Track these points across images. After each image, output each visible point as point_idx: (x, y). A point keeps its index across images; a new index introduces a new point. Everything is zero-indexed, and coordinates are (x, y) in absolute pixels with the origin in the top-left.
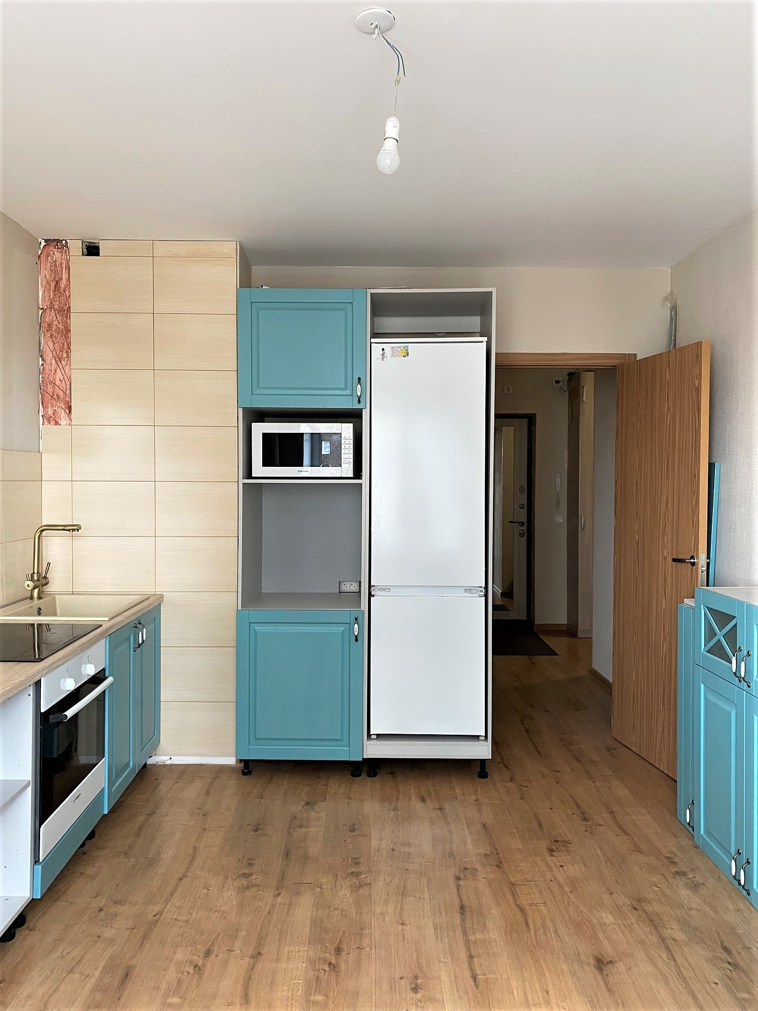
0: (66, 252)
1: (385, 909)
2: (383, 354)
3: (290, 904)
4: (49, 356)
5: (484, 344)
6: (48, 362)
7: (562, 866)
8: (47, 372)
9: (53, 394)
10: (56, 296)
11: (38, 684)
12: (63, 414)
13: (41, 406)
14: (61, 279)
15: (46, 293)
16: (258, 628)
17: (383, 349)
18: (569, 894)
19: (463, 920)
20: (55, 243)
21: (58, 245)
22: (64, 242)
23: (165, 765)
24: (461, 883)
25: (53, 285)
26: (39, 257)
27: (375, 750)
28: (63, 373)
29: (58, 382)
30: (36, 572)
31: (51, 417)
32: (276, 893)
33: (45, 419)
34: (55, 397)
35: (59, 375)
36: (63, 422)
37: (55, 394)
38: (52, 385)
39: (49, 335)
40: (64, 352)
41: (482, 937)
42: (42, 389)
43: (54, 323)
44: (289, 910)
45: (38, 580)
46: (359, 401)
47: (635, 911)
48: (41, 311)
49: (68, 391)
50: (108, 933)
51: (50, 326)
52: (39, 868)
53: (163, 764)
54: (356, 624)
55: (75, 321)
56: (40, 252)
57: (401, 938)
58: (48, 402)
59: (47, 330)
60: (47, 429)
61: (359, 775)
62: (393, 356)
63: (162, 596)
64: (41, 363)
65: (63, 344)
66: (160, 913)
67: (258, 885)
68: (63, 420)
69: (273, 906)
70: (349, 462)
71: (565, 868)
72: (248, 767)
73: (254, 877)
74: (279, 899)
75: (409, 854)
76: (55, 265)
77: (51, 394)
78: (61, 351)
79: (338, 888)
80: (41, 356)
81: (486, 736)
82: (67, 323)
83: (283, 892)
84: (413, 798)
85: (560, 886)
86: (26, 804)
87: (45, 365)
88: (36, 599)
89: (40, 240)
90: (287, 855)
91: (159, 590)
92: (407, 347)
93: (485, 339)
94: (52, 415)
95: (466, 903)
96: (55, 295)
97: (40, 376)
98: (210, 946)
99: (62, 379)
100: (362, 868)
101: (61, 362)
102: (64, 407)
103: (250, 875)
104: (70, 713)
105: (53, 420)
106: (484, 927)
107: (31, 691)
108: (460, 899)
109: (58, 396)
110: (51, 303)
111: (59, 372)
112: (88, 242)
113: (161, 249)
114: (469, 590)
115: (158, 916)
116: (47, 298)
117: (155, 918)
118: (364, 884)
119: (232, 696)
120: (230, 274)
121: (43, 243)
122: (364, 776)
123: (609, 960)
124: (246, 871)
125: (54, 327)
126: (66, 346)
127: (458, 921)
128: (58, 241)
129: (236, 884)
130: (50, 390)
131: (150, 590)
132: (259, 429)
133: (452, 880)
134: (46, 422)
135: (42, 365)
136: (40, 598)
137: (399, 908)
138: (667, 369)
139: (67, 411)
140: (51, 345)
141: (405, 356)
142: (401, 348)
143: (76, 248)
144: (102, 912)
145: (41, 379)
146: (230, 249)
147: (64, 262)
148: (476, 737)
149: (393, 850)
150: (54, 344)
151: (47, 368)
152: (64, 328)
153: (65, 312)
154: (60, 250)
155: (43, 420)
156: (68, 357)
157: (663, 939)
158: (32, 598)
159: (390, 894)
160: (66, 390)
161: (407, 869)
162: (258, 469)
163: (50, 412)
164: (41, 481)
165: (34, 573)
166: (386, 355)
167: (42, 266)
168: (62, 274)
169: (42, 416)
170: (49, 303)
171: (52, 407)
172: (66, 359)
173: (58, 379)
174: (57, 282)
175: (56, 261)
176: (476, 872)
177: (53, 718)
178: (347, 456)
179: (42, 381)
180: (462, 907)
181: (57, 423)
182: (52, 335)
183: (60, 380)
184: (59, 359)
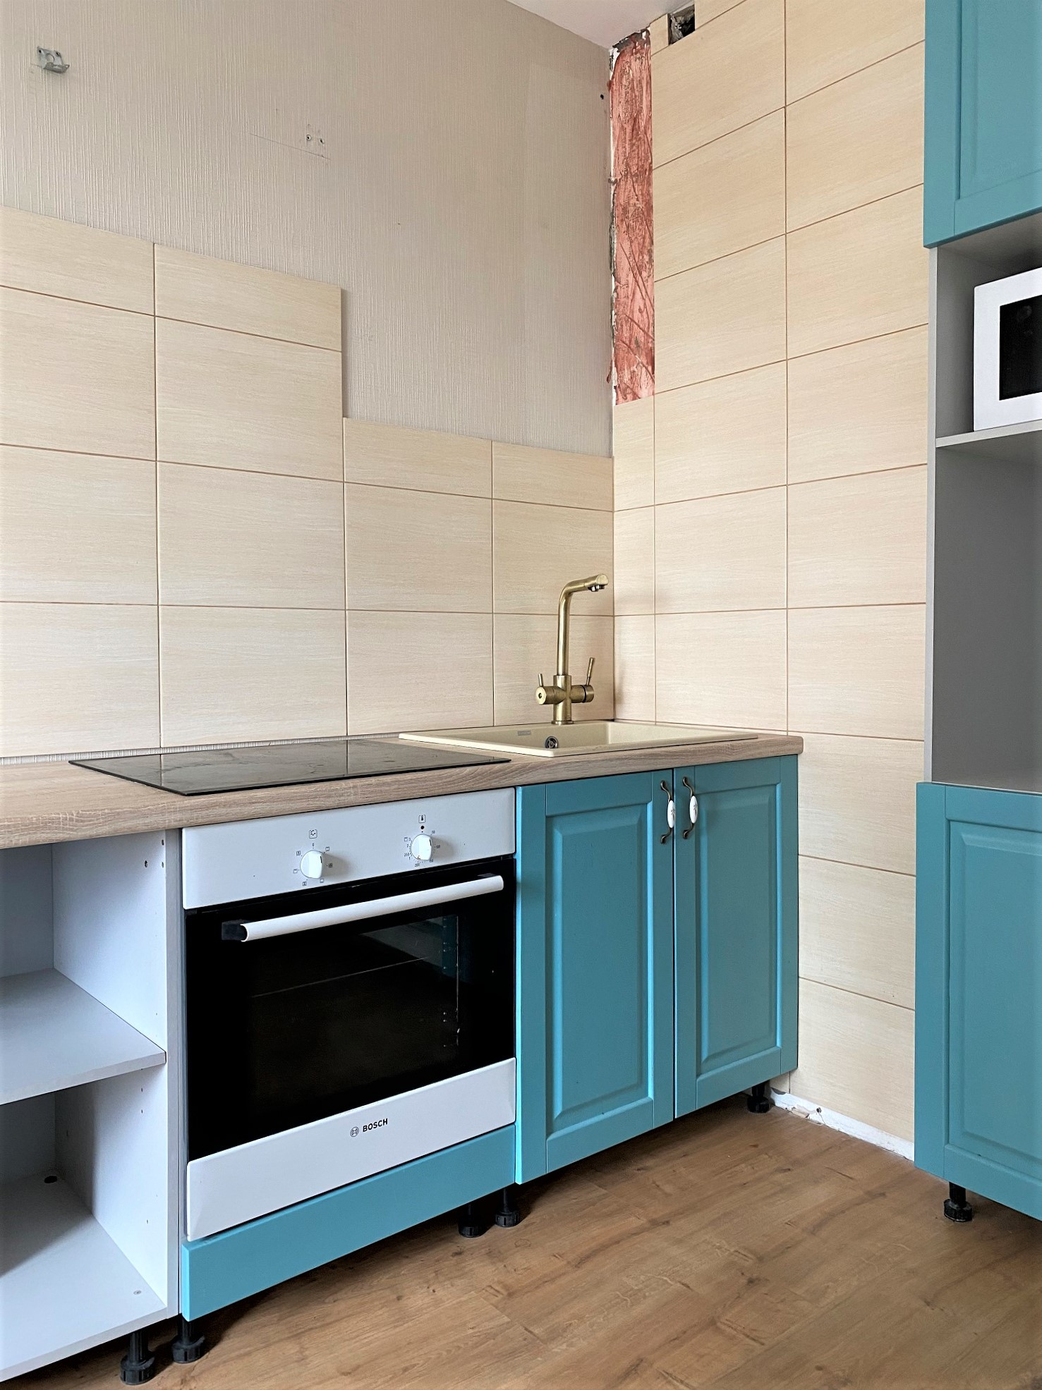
0: (646, 53)
4: (624, 266)
6: (623, 282)
8: (622, 300)
9: (630, 341)
10: (634, 148)
12: (644, 376)
13: (614, 369)
14: (640, 112)
15: (620, 148)
16: (971, 837)
20: (632, 44)
21: (635, 46)
25: (629, 129)
26: (610, 84)
28: (644, 293)
29: (637, 316)
31: (628, 387)
33: (619, 392)
34: (633, 346)
35: (639, 302)
36: (644, 392)
37: (633, 340)
38: (628, 324)
39: (624, 228)
40: (644, 255)
42: (614, 334)
43: (631, 201)
45: (564, 690)
48: (613, 188)
49: (652, 329)
51: (625, 210)
52: (186, 1254)
55: (658, 184)
56: (612, 74)
58: (623, 359)
59: (622, 221)
60: (623, 411)
63: (800, 741)
64: (614, 288)
65: (644, 238)
68: (643, 387)
76: (632, 88)
77: (628, 342)
78: (641, 253)
80: (614, 274)
82: (648, 194)
87: (618, 290)
88: (560, 723)
89: (611, 51)
91: (796, 727)
94: (629, 383)
96: (632, 145)
97: (613, 313)
99: (642, 307)
101: (641, 274)
102: (645, 362)
104: (256, 929)
105: (629, 392)
109: (637, 342)
110: (627, 164)
111: (638, 296)
112: (677, 14)
116: (621, 159)
121: (616, 55)
125: (631, 209)
126: (648, 240)
128: (636, 37)
130: (626, 334)
132: (997, 299)
134: (620, 397)
139: (650, 368)
140: (626, 245)
143: (659, 30)
145: (614, 318)
147: (645, 74)
150: (631, 242)
151: (622, 293)
152: (645, 205)
153: (642, 173)
154: (638, 55)
155: (617, 395)
156: (651, 261)
160: (649, 328)
163: (626, 378)
164: (613, 512)
165: (558, 675)
167: (614, 100)
168: (642, 100)
169: (615, 387)
170: (623, 167)
171: (629, 367)
172: (648, 266)
173: (636, 309)
174: (635, 119)
175: (633, 80)
179: (616, 321)
181: (636, 396)
182: (628, 227)
183: (640, 309)
184: (638, 269)
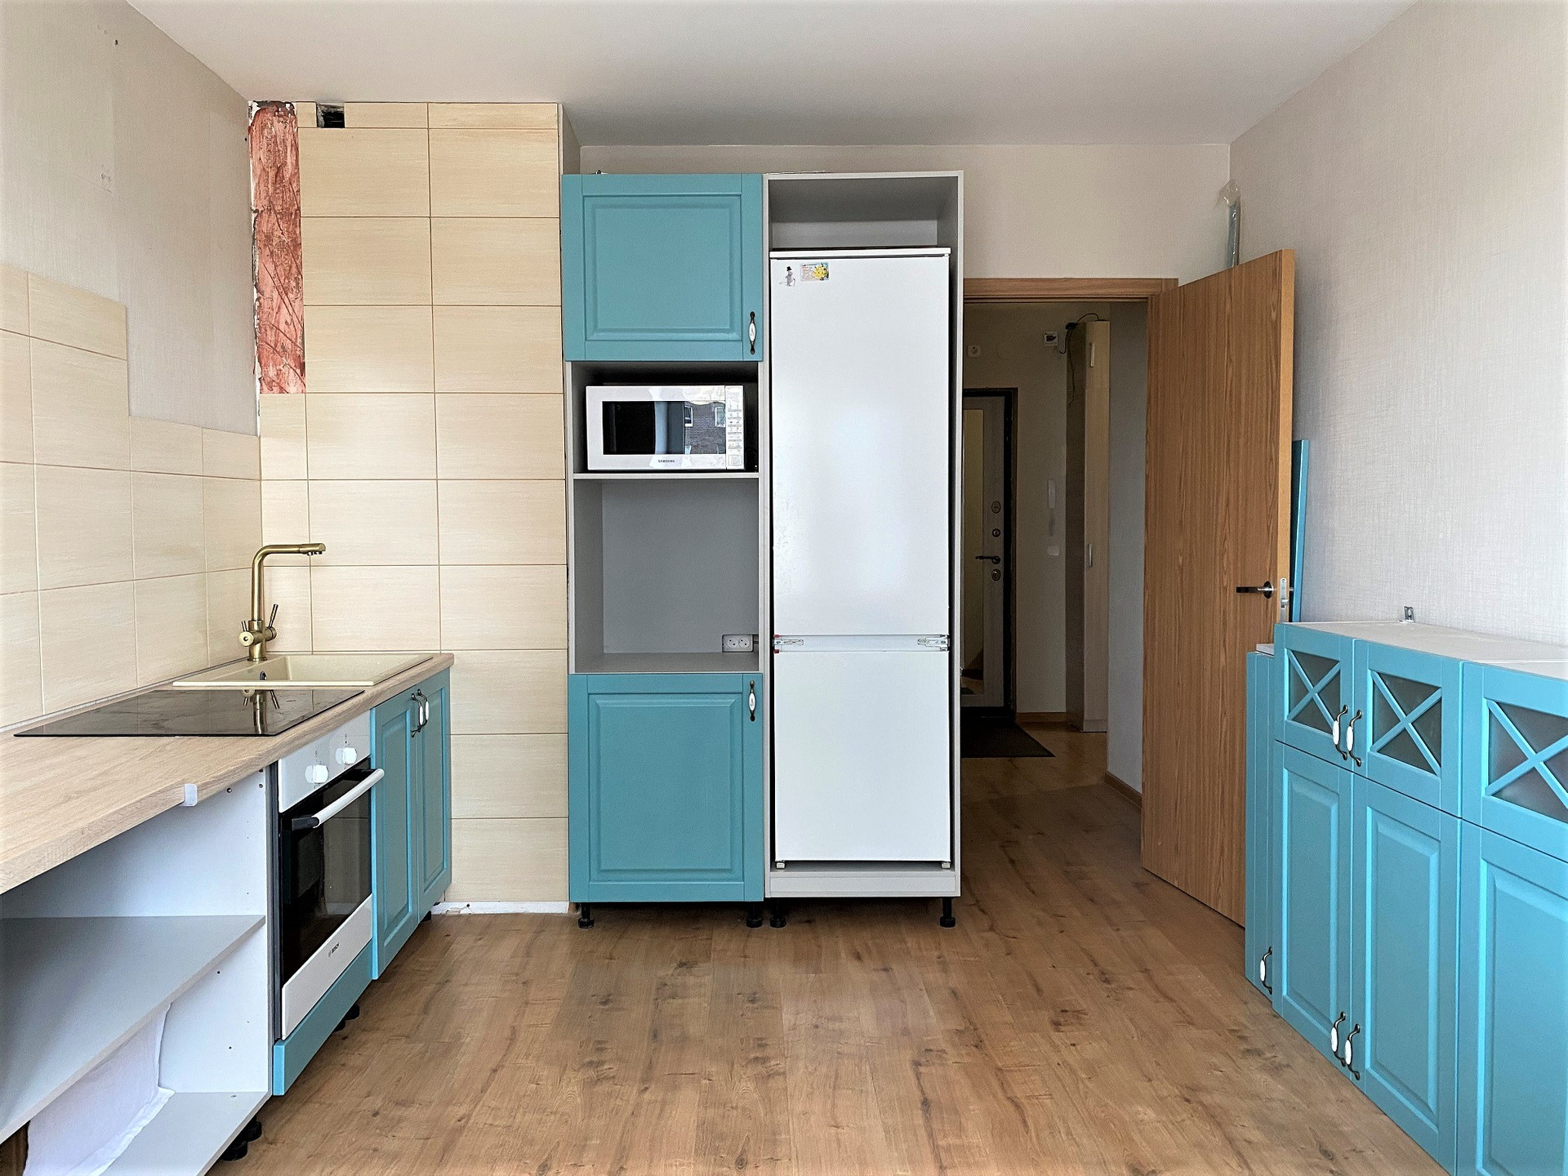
0: (291, 122)
1: (808, 1107)
2: (790, 275)
3: (664, 1103)
4: (268, 285)
5: (946, 259)
6: (267, 295)
7: (1074, 1045)
8: (265, 310)
9: (276, 345)
10: (278, 191)
11: (273, 768)
12: (291, 376)
13: (257, 363)
14: (285, 164)
15: (262, 186)
16: (601, 701)
17: (789, 269)
18: (1086, 1081)
19: (928, 1119)
20: (275, 108)
21: (278, 111)
22: (288, 105)
23: (460, 916)
24: (922, 1069)
25: (272, 174)
26: (250, 129)
27: (783, 886)
28: (291, 311)
29: (282, 327)
30: (256, 617)
31: (273, 381)
32: (643, 1088)
33: (264, 384)
34: (279, 349)
35: (284, 315)
36: (292, 389)
37: (279, 345)
38: (274, 331)
39: (267, 252)
40: (291, 280)
41: (958, 1142)
42: (258, 336)
43: (275, 233)
44: (662, 1110)
45: (260, 631)
46: (753, 350)
47: (1187, 1103)
48: (254, 216)
49: (299, 340)
50: (390, 1145)
51: (269, 238)
52: (281, 1049)
53: (457, 913)
54: (752, 694)
55: (308, 230)
56: (251, 121)
57: (834, 1145)
58: (267, 357)
59: (265, 245)
60: (268, 400)
61: (759, 924)
62: (805, 278)
63: (451, 657)
64: (255, 297)
65: (290, 267)
66: (467, 1117)
67: (613, 1077)
68: (291, 384)
69: (638, 1105)
70: (738, 447)
71: (1078, 1047)
72: (589, 914)
73: (606, 1067)
74: (647, 1096)
75: (841, 1033)
76: (275, 143)
77: (273, 345)
78: (287, 277)
79: (736, 1079)
80: (256, 286)
81: (952, 863)
82: (295, 233)
83: (653, 1086)
84: (843, 955)
85: (1073, 1071)
86: (260, 953)
87: (262, 300)
88: (258, 660)
89: (250, 103)
90: (655, 1036)
91: (447, 647)
92: (826, 264)
93: (948, 251)
94: (275, 378)
95: (931, 1095)
96: (276, 189)
97: (256, 317)
98: (547, 1160)
99: (289, 321)
100: (769, 1052)
101: (287, 295)
102: (293, 365)
103: (600, 1063)
104: (322, 815)
105: (276, 385)
106: (961, 1129)
107: (263, 779)
108: (922, 1091)
109: (283, 347)
110: (270, 202)
111: (284, 310)
112: (326, 106)
113: (439, 116)
114: (922, 640)
115: (463, 1121)
116: (263, 195)
117: (458, 1123)
118: (774, 1073)
119: (561, 808)
120: (548, 155)
121: (256, 109)
122: (766, 926)
123: (1150, 1170)
124: (595, 1059)
125: (276, 241)
126: (294, 270)
127: (919, 1121)
128: (279, 104)
129: (580, 1076)
130: (271, 338)
131: (433, 648)
132: (598, 396)
133: (908, 1066)
134: (265, 387)
135: (258, 299)
136: (263, 658)
137: (829, 1106)
138: (1228, 297)
139: (298, 371)
140: (271, 268)
141: (822, 279)
142: (817, 266)
143: (307, 115)
144: (378, 1117)
145: (257, 322)
146: (549, 116)
147: (290, 138)
148: (937, 864)
149: (817, 1027)
150: (276, 266)
151: (266, 304)
152: (291, 241)
153: (292, 215)
154: (281, 119)
155: (261, 385)
156: (298, 286)
157: (1231, 1141)
158: (251, 658)
159: (814, 1086)
160: (296, 339)
161: (839, 1053)
162: (597, 457)
163: (272, 372)
164: (261, 480)
165: (253, 620)
166: (793, 276)
167: (254, 144)
168: (286, 157)
169: (260, 379)
170: (266, 202)
171: (275, 365)
172: (295, 290)
173: (282, 321)
174: (279, 169)
175: (275, 136)
176: (944, 1055)
177: (297, 823)
178: (735, 437)
179: (258, 324)
180: (925, 1103)
181: (282, 390)
182: (272, 253)
183: (286, 323)
184: (284, 291)
